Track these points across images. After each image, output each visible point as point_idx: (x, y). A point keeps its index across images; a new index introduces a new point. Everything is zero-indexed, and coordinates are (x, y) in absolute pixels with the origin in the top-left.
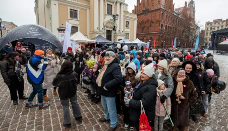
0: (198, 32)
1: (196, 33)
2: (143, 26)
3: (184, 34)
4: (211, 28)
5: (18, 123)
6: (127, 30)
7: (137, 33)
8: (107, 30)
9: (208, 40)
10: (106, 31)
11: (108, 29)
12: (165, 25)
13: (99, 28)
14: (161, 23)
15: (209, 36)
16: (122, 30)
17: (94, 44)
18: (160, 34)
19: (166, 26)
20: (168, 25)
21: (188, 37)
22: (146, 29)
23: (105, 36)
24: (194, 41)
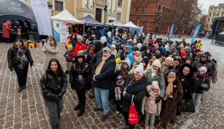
0: (199, 18)
1: (197, 18)
2: (138, 5)
3: (183, 19)
4: (214, 13)
5: (21, 107)
6: (120, 10)
7: (130, 14)
8: (96, 8)
9: (209, 27)
10: (95, 10)
11: (98, 7)
12: (163, 6)
13: (87, 5)
14: (159, 4)
15: (210, 23)
16: (113, 9)
17: (82, 25)
18: (157, 16)
19: (164, 8)
20: (166, 7)
21: (186, 23)
22: (141, 9)
23: (93, 16)
24: (193, 28)
